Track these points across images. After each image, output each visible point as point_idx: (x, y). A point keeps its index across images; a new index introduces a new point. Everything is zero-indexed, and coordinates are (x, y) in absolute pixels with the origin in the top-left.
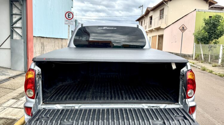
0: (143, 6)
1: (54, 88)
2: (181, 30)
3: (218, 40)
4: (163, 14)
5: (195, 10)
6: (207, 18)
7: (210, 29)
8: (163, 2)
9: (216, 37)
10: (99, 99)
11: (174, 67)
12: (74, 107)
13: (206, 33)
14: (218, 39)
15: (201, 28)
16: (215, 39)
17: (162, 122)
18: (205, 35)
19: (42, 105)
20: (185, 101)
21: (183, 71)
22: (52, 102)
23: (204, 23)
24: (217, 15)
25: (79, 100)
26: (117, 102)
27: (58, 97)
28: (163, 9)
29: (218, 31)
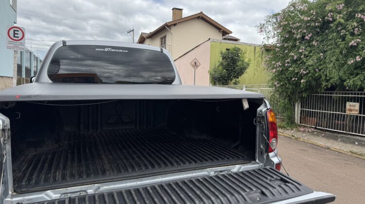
0: (134, 31)
1: (23, 161)
2: (193, 66)
3: (238, 80)
4: (165, 43)
5: (209, 39)
6: (224, 51)
7: (228, 65)
8: (165, 27)
9: (236, 76)
10: (132, 171)
11: (246, 105)
12: (85, 191)
13: (225, 70)
14: (238, 78)
15: (218, 64)
16: (235, 78)
17: (258, 192)
18: (223, 74)
19: (13, 196)
20: (268, 156)
21: (261, 111)
22: (34, 187)
23: (221, 58)
24: (236, 48)
25: (92, 176)
26: (164, 170)
27: (44, 176)
28: (165, 37)
29: (239, 67)
